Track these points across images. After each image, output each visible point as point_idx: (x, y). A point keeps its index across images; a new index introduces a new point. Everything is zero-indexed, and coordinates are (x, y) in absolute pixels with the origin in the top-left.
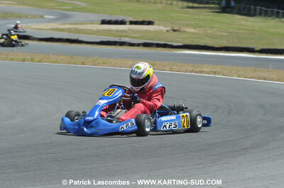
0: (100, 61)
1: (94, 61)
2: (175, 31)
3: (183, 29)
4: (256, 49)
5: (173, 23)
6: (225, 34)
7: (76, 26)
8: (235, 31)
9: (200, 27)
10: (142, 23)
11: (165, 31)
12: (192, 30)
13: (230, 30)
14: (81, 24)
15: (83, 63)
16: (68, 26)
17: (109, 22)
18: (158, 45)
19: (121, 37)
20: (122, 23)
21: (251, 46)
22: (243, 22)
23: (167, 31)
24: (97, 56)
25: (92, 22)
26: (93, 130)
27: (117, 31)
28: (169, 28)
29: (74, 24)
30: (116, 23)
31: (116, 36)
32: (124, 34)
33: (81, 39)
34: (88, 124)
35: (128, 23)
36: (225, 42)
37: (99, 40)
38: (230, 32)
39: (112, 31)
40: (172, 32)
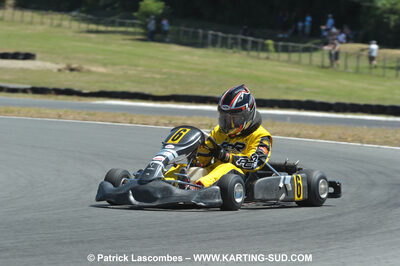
2: (72, 70)
3: (86, 67)
5: (67, 58)
6: (158, 76)
8: (174, 71)
9: (114, 64)
10: (15, 56)
11: (55, 71)
12: (101, 70)
13: (165, 70)
22: (186, 57)
23: (60, 70)
28: (62, 66)
38: (165, 74)
40: (67, 72)
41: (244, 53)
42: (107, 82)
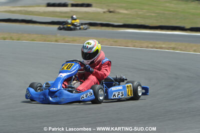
3: (117, 10)
11: (102, 12)
13: (157, 12)
18: (102, 25)
26: (57, 99)
28: (106, 10)
34: (52, 94)
35: (70, 5)
40: (108, 13)
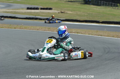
0: (23, 27)
1: (21, 27)
2: (62, 13)
3: (66, 12)
4: (100, 21)
5: (61, 9)
6: (86, 14)
7: (15, 10)
8: (91, 13)
9: (74, 11)
10: (47, 9)
11: (57, 13)
12: (70, 12)
13: (88, 12)
14: (17, 9)
15: (15, 28)
16: (11, 10)
17: (31, 9)
19: (36, 15)
20: (37, 9)
21: (98, 20)
22: (95, 9)
23: (59, 13)
24: (23, 25)
25: (23, 9)
27: (34, 13)
28: (59, 11)
29: (14, 9)
30: (34, 9)
31: (34, 15)
32: (38, 14)
33: (16, 16)
35: (40, 9)
36: (86, 18)
37: (25, 17)
38: (88, 13)
39: (32, 12)
40: (61, 13)
41: (112, 7)
42: (71, 16)
